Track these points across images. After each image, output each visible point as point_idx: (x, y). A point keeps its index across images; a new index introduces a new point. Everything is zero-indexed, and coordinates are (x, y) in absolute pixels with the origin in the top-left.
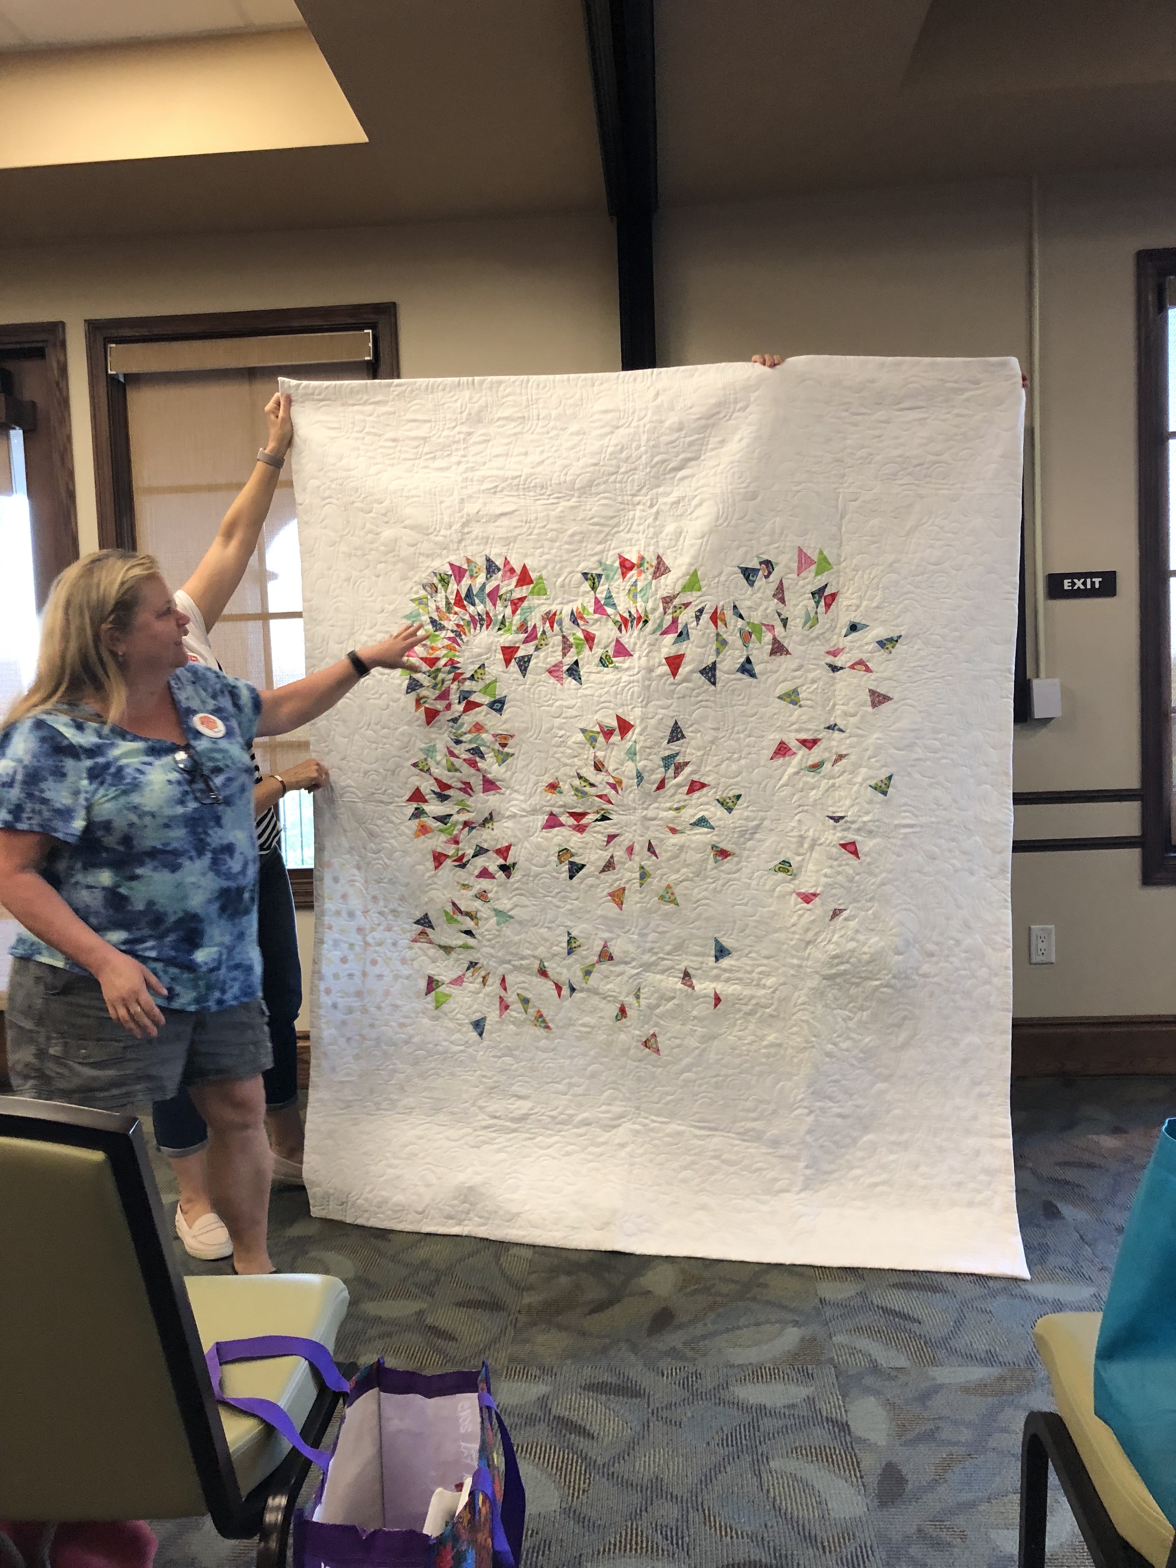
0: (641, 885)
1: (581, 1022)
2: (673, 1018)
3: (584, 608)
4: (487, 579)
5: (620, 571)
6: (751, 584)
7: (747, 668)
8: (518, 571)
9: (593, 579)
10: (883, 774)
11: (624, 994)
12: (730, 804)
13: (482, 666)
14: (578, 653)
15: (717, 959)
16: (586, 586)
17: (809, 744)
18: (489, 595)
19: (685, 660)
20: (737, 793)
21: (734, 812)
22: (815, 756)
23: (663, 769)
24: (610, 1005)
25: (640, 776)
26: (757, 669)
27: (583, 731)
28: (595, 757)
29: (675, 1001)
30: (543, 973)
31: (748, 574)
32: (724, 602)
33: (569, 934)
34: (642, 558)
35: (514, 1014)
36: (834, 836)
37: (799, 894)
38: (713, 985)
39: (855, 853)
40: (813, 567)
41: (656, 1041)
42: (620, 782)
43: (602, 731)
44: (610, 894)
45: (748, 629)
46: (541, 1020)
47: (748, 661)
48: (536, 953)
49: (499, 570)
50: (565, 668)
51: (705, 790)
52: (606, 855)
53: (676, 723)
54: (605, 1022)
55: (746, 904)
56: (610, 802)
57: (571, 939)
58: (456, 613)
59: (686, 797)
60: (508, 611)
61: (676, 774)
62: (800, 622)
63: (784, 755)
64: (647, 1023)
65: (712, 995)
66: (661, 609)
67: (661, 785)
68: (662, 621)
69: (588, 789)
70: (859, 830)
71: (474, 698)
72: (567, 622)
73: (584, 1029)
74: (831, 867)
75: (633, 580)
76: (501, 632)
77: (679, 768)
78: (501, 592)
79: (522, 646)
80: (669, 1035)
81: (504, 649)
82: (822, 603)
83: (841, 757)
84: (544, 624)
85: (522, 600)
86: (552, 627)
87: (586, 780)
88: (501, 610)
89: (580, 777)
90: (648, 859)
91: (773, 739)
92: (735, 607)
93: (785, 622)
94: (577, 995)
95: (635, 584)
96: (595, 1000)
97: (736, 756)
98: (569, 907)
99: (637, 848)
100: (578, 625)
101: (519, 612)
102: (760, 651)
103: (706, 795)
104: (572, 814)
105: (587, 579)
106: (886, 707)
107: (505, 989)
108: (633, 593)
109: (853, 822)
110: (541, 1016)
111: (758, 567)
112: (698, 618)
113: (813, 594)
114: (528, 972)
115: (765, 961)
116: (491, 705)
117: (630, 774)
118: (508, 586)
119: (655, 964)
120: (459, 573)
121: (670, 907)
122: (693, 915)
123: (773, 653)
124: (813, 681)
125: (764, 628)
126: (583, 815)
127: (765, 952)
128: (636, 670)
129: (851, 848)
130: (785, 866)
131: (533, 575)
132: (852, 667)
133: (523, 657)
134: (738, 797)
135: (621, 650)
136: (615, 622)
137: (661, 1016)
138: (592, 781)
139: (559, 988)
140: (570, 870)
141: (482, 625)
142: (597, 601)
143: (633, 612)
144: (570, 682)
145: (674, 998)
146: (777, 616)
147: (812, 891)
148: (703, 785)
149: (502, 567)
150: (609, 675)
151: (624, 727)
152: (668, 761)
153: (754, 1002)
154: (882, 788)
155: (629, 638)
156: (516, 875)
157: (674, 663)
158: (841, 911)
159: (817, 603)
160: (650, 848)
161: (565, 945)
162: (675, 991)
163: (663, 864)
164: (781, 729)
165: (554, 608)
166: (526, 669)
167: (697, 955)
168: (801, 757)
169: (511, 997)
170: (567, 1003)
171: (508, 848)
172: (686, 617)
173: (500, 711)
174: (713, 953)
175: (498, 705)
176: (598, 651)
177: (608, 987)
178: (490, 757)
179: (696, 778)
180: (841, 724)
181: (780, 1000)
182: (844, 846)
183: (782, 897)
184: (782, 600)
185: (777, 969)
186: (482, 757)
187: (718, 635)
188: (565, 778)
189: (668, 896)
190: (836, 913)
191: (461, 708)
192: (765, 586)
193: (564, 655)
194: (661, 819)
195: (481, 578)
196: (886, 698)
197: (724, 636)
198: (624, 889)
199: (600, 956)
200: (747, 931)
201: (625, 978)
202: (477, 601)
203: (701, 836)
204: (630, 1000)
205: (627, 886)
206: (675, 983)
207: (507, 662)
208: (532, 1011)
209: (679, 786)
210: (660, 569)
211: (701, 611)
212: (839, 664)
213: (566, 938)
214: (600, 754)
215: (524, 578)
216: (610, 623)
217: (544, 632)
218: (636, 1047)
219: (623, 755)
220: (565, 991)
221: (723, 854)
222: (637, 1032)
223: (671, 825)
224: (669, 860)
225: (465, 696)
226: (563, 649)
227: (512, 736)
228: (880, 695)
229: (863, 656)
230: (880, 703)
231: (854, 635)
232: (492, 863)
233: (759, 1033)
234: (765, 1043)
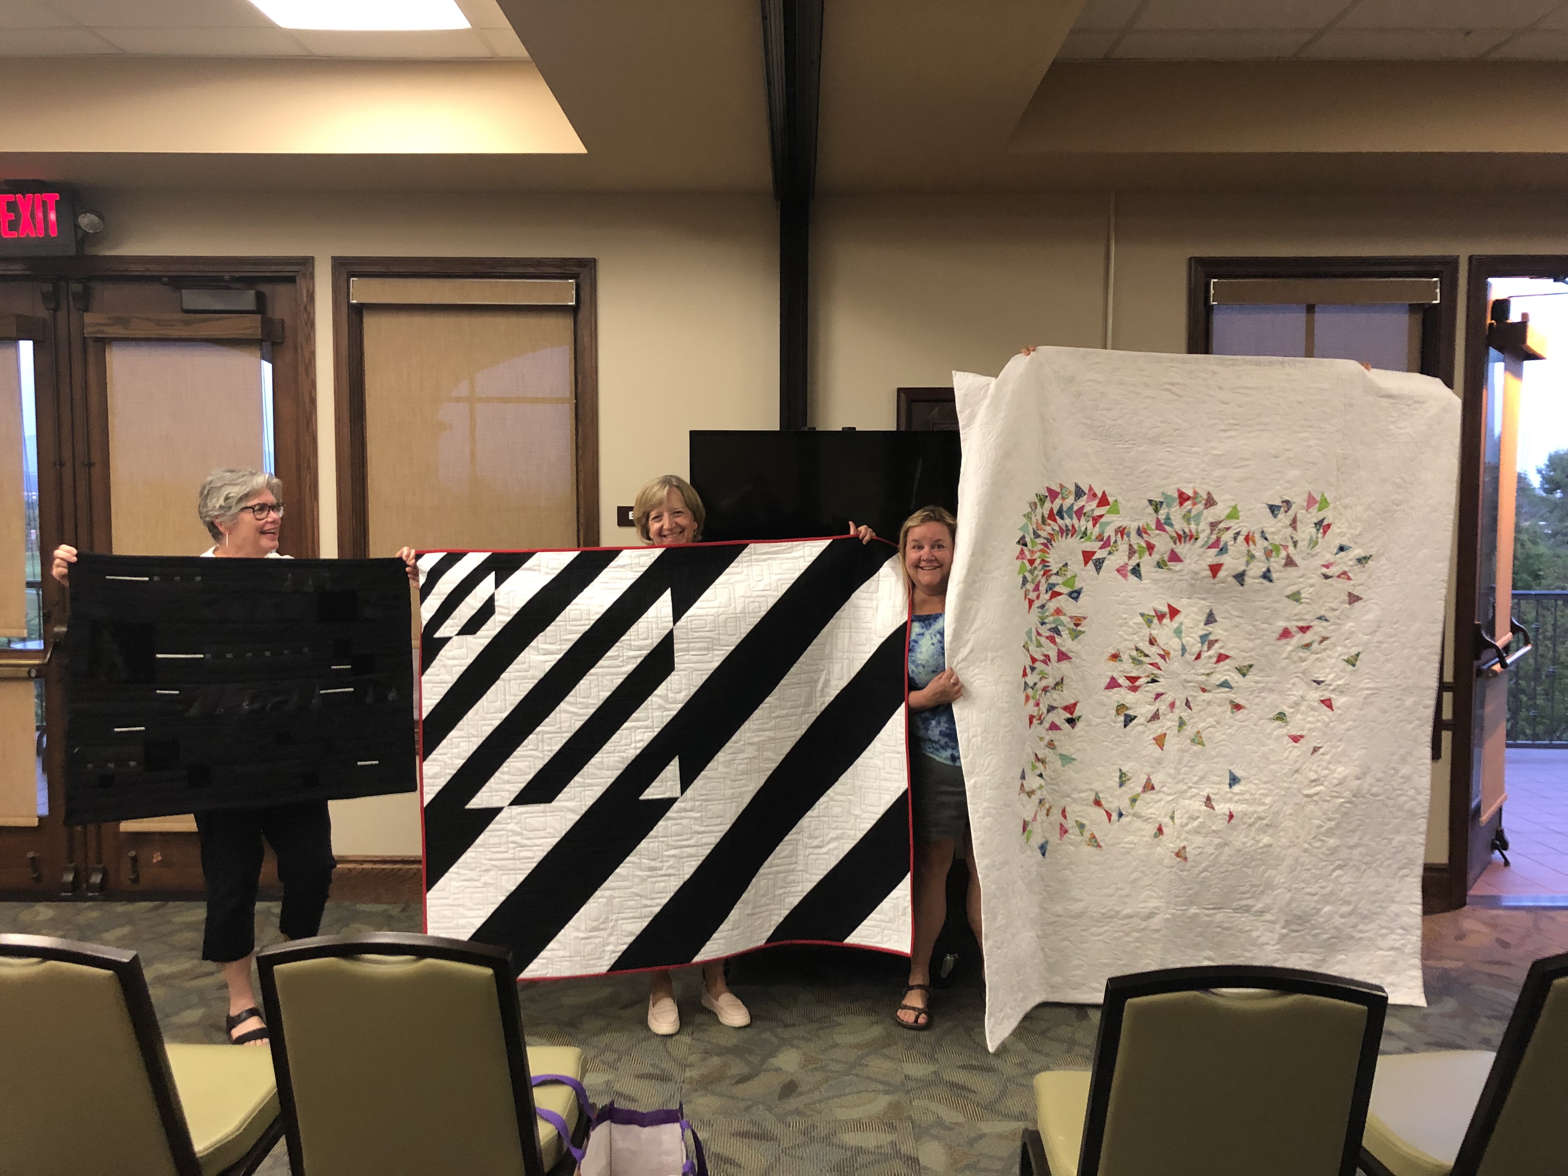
0: (1179, 731)
1: (1126, 840)
2: (1198, 833)
3: (1148, 525)
4: (1076, 500)
5: (1178, 501)
6: (1275, 516)
7: (1267, 576)
8: (1099, 495)
9: (1156, 506)
10: (1354, 651)
11: (1163, 815)
12: (1245, 671)
13: (1066, 565)
14: (1140, 558)
15: (1230, 786)
16: (1150, 509)
17: (1304, 629)
18: (1075, 512)
19: (1224, 568)
20: (1251, 663)
21: (1247, 677)
22: (1308, 637)
23: (1200, 645)
24: (1150, 825)
25: (1184, 650)
26: (1274, 576)
27: (1142, 615)
28: (1151, 634)
29: (1200, 820)
30: (1097, 803)
31: (1273, 509)
32: (1255, 528)
33: (1120, 770)
34: (1195, 493)
35: (1072, 837)
36: (1315, 695)
37: (1290, 736)
38: (1228, 805)
39: (1330, 707)
40: (1317, 505)
41: (1185, 852)
42: (1168, 654)
43: (1157, 616)
44: (1154, 739)
45: (1270, 548)
46: (1094, 841)
47: (1269, 570)
48: (1093, 787)
49: (1085, 494)
50: (1130, 568)
51: (1228, 661)
52: (1153, 709)
53: (1211, 611)
54: (1145, 839)
55: (1252, 745)
56: (1159, 669)
57: (1122, 775)
58: (1049, 525)
59: (1214, 666)
60: (1090, 524)
61: (1209, 648)
62: (1306, 543)
63: (1286, 637)
64: (1179, 838)
65: (1228, 813)
66: (1208, 531)
67: (1198, 657)
68: (1209, 538)
69: (1143, 659)
70: (1334, 690)
71: (1057, 589)
72: (1133, 534)
73: (1128, 846)
74: (1313, 716)
75: (1190, 507)
76: (1083, 540)
77: (1211, 644)
78: (1085, 511)
79: (1099, 551)
80: (1195, 845)
81: (1084, 553)
82: (1321, 531)
83: (1325, 639)
84: (1116, 535)
85: (1101, 516)
86: (1122, 537)
87: (1142, 652)
88: (1083, 524)
89: (1137, 649)
90: (1185, 711)
91: (1281, 624)
92: (1263, 532)
93: (1295, 544)
94: (1124, 820)
95: (1189, 511)
96: (1138, 823)
97: (1253, 637)
98: (1122, 749)
99: (1178, 703)
100: (1142, 537)
101: (1098, 525)
102: (1277, 563)
103: (1227, 664)
104: (1129, 678)
105: (1151, 504)
106: (1357, 605)
107: (1065, 817)
108: (1187, 518)
109: (1330, 685)
110: (1094, 837)
111: (1280, 504)
112: (1235, 539)
113: (1316, 524)
114: (1085, 802)
115: (1265, 786)
116: (1070, 595)
117: (1176, 647)
118: (1091, 506)
119: (1184, 792)
120: (1053, 494)
121: (1197, 748)
122: (1214, 753)
123: (1286, 565)
124: (1312, 586)
125: (1281, 548)
126: (1138, 678)
127: (1265, 779)
128: (1186, 572)
129: (1328, 703)
130: (1281, 717)
131: (1111, 499)
132: (1339, 576)
133: (1099, 559)
134: (1251, 666)
135: (1174, 557)
136: (1172, 538)
137: (1188, 832)
138: (1147, 652)
139: (1109, 815)
140: (1125, 721)
141: (1067, 534)
142: (1158, 520)
143: (1187, 530)
144: (1132, 578)
145: (1198, 818)
146: (1290, 539)
147: (1299, 734)
148: (1227, 657)
149: (1087, 491)
150: (1163, 574)
151: (1174, 612)
152: (1203, 638)
153: (1255, 816)
154: (1352, 661)
155: (1182, 549)
156: (1080, 725)
157: (1215, 569)
158: (1320, 748)
159: (1318, 530)
160: (1187, 703)
161: (1118, 780)
162: (1199, 811)
163: (1195, 715)
164: (1288, 619)
165: (1124, 524)
166: (1100, 568)
167: (1216, 784)
168: (1299, 639)
169: (1070, 824)
170: (1116, 826)
171: (1075, 705)
172: (1227, 537)
173: (1076, 599)
174: (1228, 781)
175: (1075, 595)
176: (1156, 557)
177: (1149, 811)
178: (1065, 633)
179: (1222, 651)
180: (1328, 615)
181: (1274, 813)
182: (1323, 701)
183: (1278, 738)
184: (1295, 528)
185: (1273, 791)
186: (1058, 633)
187: (1249, 551)
188: (1124, 650)
189: (1197, 740)
190: (1315, 750)
191: (1047, 596)
192: (1284, 518)
193: (1130, 558)
194: (1197, 682)
195: (1070, 500)
196: (1358, 598)
197: (1253, 552)
198: (1165, 734)
199: (1144, 787)
200: (1253, 764)
201: (1163, 803)
202: (1065, 516)
203: (1223, 694)
204: (1167, 820)
205: (1168, 732)
206: (1198, 805)
207: (1086, 563)
208: (1087, 834)
209: (1210, 657)
210: (1210, 502)
211: (1238, 533)
212: (1330, 574)
213: (1118, 774)
214: (1154, 632)
215: (1103, 501)
216: (1168, 539)
217: (1116, 542)
218: (1171, 858)
219: (1171, 634)
220: (1114, 816)
221: (1237, 707)
222: (1172, 845)
223: (1203, 686)
224: (1200, 711)
225: (1051, 587)
226: (1130, 553)
227: (1085, 618)
228: (1355, 596)
229: (1347, 569)
230: (1355, 601)
231: (1342, 553)
232: (1060, 717)
233: (1258, 838)
234: (1261, 845)
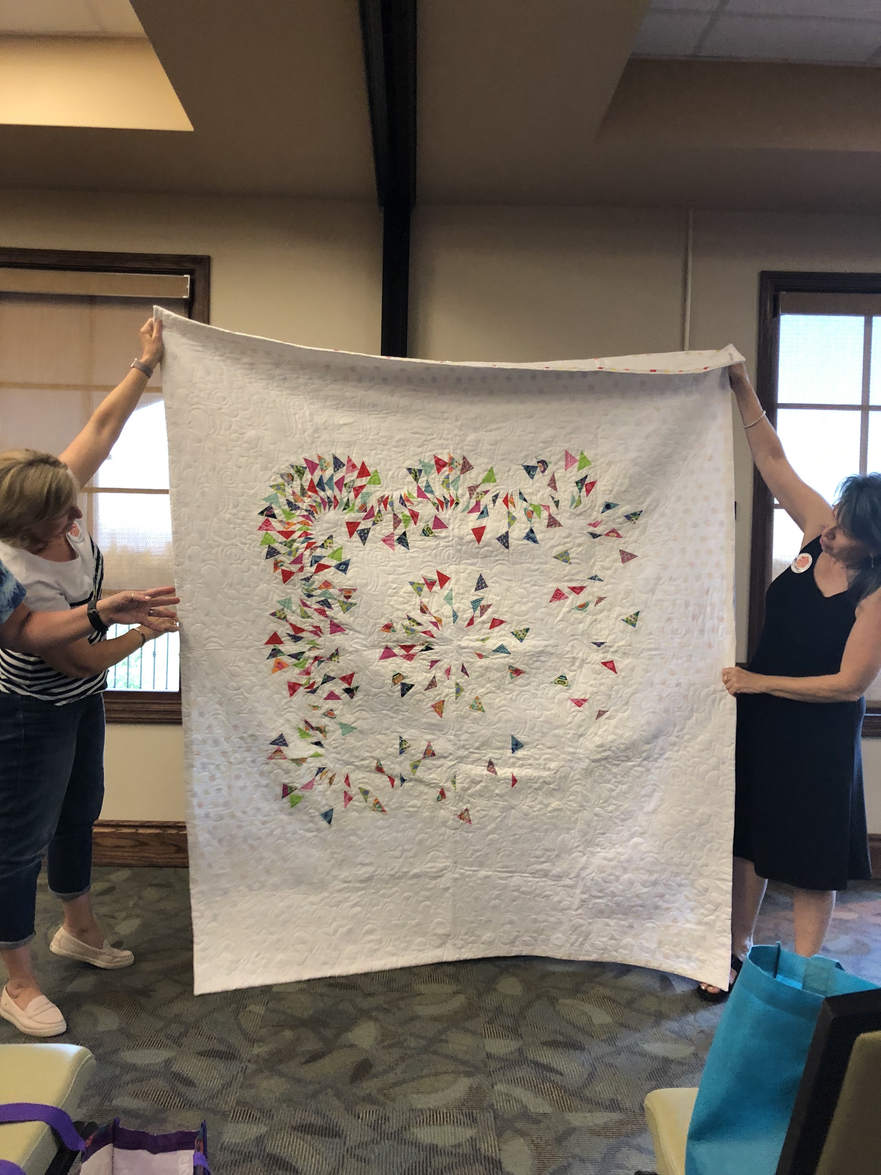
0: (457, 698)
1: (410, 804)
2: (481, 796)
3: (409, 493)
4: (335, 471)
5: (435, 467)
6: (532, 477)
7: (531, 536)
8: (359, 466)
9: (416, 474)
10: (632, 611)
11: (444, 780)
12: (521, 636)
13: (331, 537)
14: (406, 527)
15: (513, 750)
16: (411, 478)
17: (577, 590)
18: (336, 483)
19: (486, 530)
20: (526, 627)
21: (524, 641)
22: (581, 599)
23: (472, 610)
24: (432, 790)
25: (455, 616)
26: (538, 537)
27: (412, 584)
28: (421, 602)
29: (482, 784)
30: (380, 769)
31: (530, 470)
32: (512, 490)
33: (401, 738)
34: (452, 459)
35: (356, 803)
36: (598, 656)
37: (573, 700)
38: (511, 770)
39: (613, 669)
40: (577, 465)
41: (468, 814)
42: (440, 621)
43: (426, 583)
44: (433, 706)
45: (530, 508)
46: (378, 806)
47: (532, 531)
48: (374, 754)
49: (344, 465)
50: (396, 537)
51: (503, 625)
52: (430, 676)
53: (481, 576)
54: (429, 802)
55: (534, 709)
56: (432, 636)
57: (402, 742)
58: (310, 497)
59: (489, 631)
60: (352, 495)
61: (482, 614)
62: (568, 503)
63: (559, 599)
64: (461, 801)
65: (511, 778)
66: (468, 495)
67: (471, 622)
68: (469, 503)
69: (416, 627)
70: (616, 651)
71: (322, 562)
72: (397, 504)
73: (412, 809)
74: (595, 679)
75: (447, 473)
76: (345, 511)
77: (484, 609)
78: (345, 482)
79: (363, 522)
80: (478, 808)
81: (349, 524)
82: (584, 489)
83: (601, 599)
84: (380, 505)
85: (362, 487)
86: (386, 507)
87: (414, 621)
88: (345, 495)
89: (410, 619)
90: (462, 678)
91: (552, 587)
92: (520, 493)
93: (557, 503)
94: (406, 784)
95: (447, 477)
96: (421, 788)
97: (525, 600)
98: (401, 717)
99: (453, 670)
100: (405, 506)
101: (360, 496)
102: (539, 525)
103: (504, 629)
104: (404, 647)
105: (411, 473)
106: (632, 562)
107: (349, 785)
108: (446, 483)
109: (610, 647)
110: (378, 803)
111: (536, 465)
112: (494, 501)
113: (577, 483)
114: (368, 769)
115: (550, 751)
116: (338, 567)
117: (448, 614)
118: (351, 477)
119: (465, 757)
120: (312, 466)
121: (477, 714)
122: (496, 719)
123: (549, 525)
124: (579, 545)
125: (542, 508)
126: (412, 647)
127: (549, 744)
128: (451, 538)
129: (610, 665)
130: (562, 680)
131: (371, 470)
132: (607, 535)
133: (363, 530)
134: (527, 630)
135: (439, 524)
136: (434, 504)
137: (472, 795)
138: (419, 621)
139: (392, 780)
140: (402, 690)
141: (330, 506)
142: (419, 489)
143: (447, 497)
144: (399, 548)
145: (481, 781)
146: (551, 499)
147: (582, 697)
148: (502, 622)
149: (345, 462)
150: (430, 542)
151: (443, 579)
152: (475, 604)
153: (541, 780)
154: (632, 621)
155: (445, 515)
156: (359, 696)
157: (479, 532)
158: (604, 712)
159: (580, 489)
160: (463, 670)
161: (398, 746)
162: (482, 776)
163: (473, 681)
164: (558, 580)
165: (387, 493)
166: (366, 539)
167: (498, 749)
168: (573, 600)
169: (353, 791)
170: (399, 791)
171: (352, 675)
172: (486, 500)
173: (344, 571)
174: (510, 746)
175: (343, 566)
176: (421, 525)
177: (431, 776)
178: (336, 607)
179: (496, 616)
180: (600, 575)
181: (560, 778)
182: (605, 664)
183: (561, 702)
184: (555, 488)
185: (558, 756)
186: (330, 607)
187: (509, 513)
188: (397, 620)
189: (477, 705)
190: (600, 714)
191: (313, 569)
192: (541, 478)
193: (395, 528)
194: (471, 648)
195: (330, 471)
196: (632, 556)
197: (514, 514)
198: (443, 701)
199: (425, 753)
200: (536, 729)
201: (444, 768)
202: (326, 487)
203: (500, 659)
204: (449, 784)
205: (446, 699)
206: (482, 770)
207: (351, 534)
208: (371, 800)
209: (484, 622)
210: (466, 467)
211: (496, 496)
212: (598, 533)
213: (398, 741)
214: (425, 600)
215: (364, 472)
216: (430, 505)
217: (379, 511)
218: (453, 820)
219: (442, 601)
220: (397, 782)
221: (517, 672)
222: (454, 809)
223: (479, 652)
224: (477, 677)
225: (316, 560)
226: (394, 523)
227: (355, 590)
228: (628, 554)
229: (615, 526)
230: (629, 559)
231: (609, 511)
232: (338, 688)
233: (546, 802)
234: (550, 809)
